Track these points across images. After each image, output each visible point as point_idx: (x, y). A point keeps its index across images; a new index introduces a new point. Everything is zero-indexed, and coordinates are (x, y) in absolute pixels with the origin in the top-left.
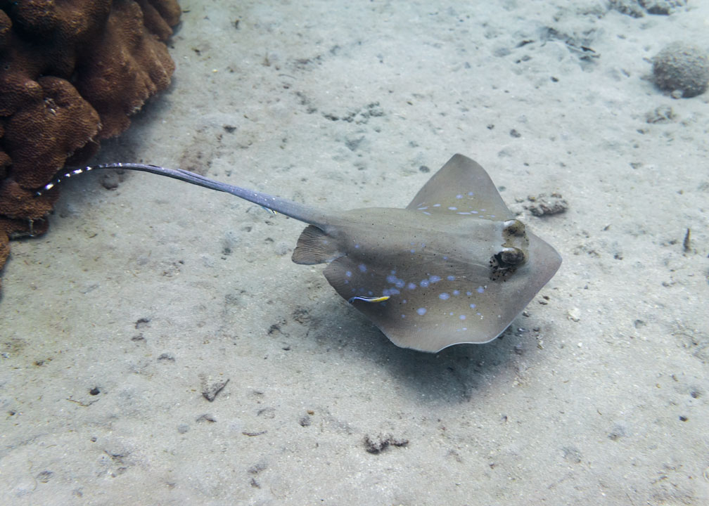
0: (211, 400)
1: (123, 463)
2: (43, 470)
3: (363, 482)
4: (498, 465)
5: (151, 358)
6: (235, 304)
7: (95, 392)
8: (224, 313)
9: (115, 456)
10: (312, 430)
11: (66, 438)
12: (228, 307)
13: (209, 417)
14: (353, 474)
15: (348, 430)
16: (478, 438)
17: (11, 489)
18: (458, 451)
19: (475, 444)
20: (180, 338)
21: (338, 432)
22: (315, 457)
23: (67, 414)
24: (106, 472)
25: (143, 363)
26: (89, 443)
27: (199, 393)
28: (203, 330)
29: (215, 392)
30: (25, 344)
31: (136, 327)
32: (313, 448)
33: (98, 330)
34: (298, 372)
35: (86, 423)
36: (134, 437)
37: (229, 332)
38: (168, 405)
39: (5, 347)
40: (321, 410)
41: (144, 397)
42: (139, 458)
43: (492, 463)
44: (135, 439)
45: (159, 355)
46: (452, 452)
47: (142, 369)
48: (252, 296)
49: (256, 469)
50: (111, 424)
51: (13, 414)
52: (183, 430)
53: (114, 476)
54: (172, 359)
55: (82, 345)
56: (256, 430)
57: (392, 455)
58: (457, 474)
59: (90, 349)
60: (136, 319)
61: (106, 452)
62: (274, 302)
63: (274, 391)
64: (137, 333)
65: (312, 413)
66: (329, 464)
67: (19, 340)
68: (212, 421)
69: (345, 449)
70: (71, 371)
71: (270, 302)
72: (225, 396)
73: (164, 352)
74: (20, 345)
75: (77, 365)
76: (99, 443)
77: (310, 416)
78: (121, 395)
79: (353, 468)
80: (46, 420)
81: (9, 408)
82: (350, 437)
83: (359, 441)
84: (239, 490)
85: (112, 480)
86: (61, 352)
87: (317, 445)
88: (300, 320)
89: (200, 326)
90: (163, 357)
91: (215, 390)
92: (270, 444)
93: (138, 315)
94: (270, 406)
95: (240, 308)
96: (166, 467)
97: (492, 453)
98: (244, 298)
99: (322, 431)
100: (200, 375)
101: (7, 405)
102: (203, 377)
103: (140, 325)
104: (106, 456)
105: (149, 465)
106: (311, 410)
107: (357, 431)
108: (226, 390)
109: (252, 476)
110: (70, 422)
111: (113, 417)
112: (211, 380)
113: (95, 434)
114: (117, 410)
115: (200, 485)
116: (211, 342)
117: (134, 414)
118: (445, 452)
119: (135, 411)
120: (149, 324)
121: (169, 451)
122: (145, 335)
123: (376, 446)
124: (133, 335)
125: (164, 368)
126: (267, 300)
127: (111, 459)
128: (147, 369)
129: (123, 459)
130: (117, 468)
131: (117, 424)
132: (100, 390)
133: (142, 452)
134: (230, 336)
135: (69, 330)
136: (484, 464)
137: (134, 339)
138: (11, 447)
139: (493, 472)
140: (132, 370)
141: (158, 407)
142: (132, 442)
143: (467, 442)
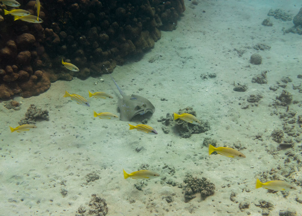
6: (149, 80)
7: (123, 86)
8: (147, 81)
10: (154, 97)
15: (159, 97)
16: (179, 101)
20: (138, 83)
25: (131, 84)
27: (138, 89)
33: (126, 79)
34: (156, 90)
40: (156, 95)
46: (174, 103)
51: (110, 86)
54: (136, 85)
55: (123, 80)
57: (165, 101)
69: (158, 99)
75: (121, 83)
83: (160, 99)
86: (120, 81)
90: (134, 84)
91: (141, 89)
93: (133, 78)
98: (152, 80)
100: (139, 87)
101: (110, 84)
108: (143, 90)
111: (124, 89)
112: (141, 87)
117: (127, 89)
122: (133, 81)
123: (162, 99)
124: (131, 81)
136: (178, 105)
139: (179, 106)
140: (129, 85)
141: (131, 89)
142: (126, 92)
143: (177, 102)
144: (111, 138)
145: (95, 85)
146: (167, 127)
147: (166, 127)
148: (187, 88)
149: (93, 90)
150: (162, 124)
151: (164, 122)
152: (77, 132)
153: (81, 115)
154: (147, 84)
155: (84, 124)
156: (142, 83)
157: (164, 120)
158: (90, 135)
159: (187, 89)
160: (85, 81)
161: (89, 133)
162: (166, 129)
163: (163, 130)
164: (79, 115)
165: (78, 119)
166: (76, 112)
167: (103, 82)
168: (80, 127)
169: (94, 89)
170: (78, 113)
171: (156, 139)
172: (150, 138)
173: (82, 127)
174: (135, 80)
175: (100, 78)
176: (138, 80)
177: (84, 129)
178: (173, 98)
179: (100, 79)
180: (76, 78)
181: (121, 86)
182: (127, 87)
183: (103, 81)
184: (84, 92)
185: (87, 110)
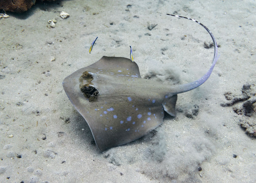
0: (150, 30)
1: (119, 44)
3: (202, 56)
4: (254, 55)
5: (131, 16)
6: (162, 4)
7: (112, 24)
8: (158, 6)
9: (117, 41)
10: (186, 41)
11: (101, 35)
12: (159, 4)
13: (149, 34)
14: (198, 54)
15: (198, 41)
16: (247, 45)
17: (83, 46)
18: (239, 49)
19: (246, 47)
20: (142, 12)
21: (195, 42)
22: (185, 48)
23: (102, 28)
24: (113, 46)
25: (128, 17)
26: (108, 37)
27: (147, 27)
28: (150, 10)
29: (152, 27)
30: (90, 9)
31: (127, 7)
32: (185, 45)
33: (114, 7)
34: (182, 25)
35: (108, 31)
36: (123, 36)
37: (159, 12)
38: (136, 29)
39: (84, 8)
40: (189, 35)
41: (128, 26)
42: (124, 43)
43: (252, 54)
44: (124, 37)
45: (134, 15)
46: (237, 50)
47: (128, 19)
48: (168, 2)
49: (164, 49)
50: (116, 33)
51: (85, 26)
52: (140, 36)
53: (116, 47)
54: (138, 17)
55: (109, 11)
56: (165, 39)
58: (238, 56)
59: (111, 12)
60: (127, 4)
61: (114, 40)
62: (176, 4)
63: (173, 29)
64: (127, 9)
65: (185, 36)
66: (190, 51)
67: (88, 7)
68: (150, 35)
69: (196, 47)
70: (104, 17)
71: (175, 4)
72: (155, 29)
73: (136, 15)
74: (89, 9)
75: (107, 16)
76: (112, 37)
77: (185, 37)
78: (120, 24)
79: (199, 52)
80: (95, 29)
81: (84, 24)
82: (199, 43)
83: (202, 45)
84: (157, 54)
85: (115, 48)
86: (102, 12)
87: (186, 45)
88: (185, 10)
89: (149, 8)
90: (135, 16)
91: (152, 26)
92: (170, 43)
94: (171, 33)
95: (164, 5)
96: (133, 46)
97: (252, 50)
98: (166, 2)
99: (189, 41)
100: (147, 22)
101: (83, 23)
102: (148, 23)
103: (129, 7)
104: (114, 41)
105: (127, 45)
106: (185, 35)
107: (201, 41)
108: (156, 27)
109: (162, 51)
110: (103, 30)
111: (117, 31)
112: (151, 23)
113: (111, 35)
114: (118, 29)
115: (144, 50)
116: (152, 13)
117: (124, 31)
118: (234, 49)
119: (124, 30)
120: (131, 7)
121: (135, 41)
122: (130, 9)
123: (208, 45)
124: (126, 9)
125: (135, 19)
126: (174, 3)
127: (115, 42)
128: (129, 19)
129: (119, 43)
130: (117, 45)
131: (118, 33)
132: (113, 23)
133: (125, 41)
134: (159, 13)
135: (105, 7)
136: (249, 54)
137: (126, 10)
138: (84, 35)
139: (252, 57)
140: (124, 18)
141: (132, 30)
142: (123, 38)
143: (243, 47)
144: (121, 174)
145: (52, 27)
146: (251, 120)
147: (248, 121)
148: (249, 11)
149: (49, 41)
151: (240, 106)
152: (31, 171)
153: (33, 113)
154: (160, 12)
155: (44, 139)
156: (151, 13)
158: (65, 174)
159: (249, 13)
160: (27, 20)
161: (62, 169)
162: (251, 126)
163: (244, 129)
164: (29, 114)
165: (26, 126)
166: (19, 104)
167: (68, 19)
168: (36, 152)
169: (52, 40)
170: (23, 108)
172: (224, 165)
173: (39, 150)
174: (133, 7)
175: (60, 9)
176: (138, 6)
177: (47, 156)
178: (229, 38)
179: (60, 12)
180: (6, 16)
181: (108, 24)
182: (122, 25)
183: (68, 17)
184: (30, 48)
185: (46, 95)
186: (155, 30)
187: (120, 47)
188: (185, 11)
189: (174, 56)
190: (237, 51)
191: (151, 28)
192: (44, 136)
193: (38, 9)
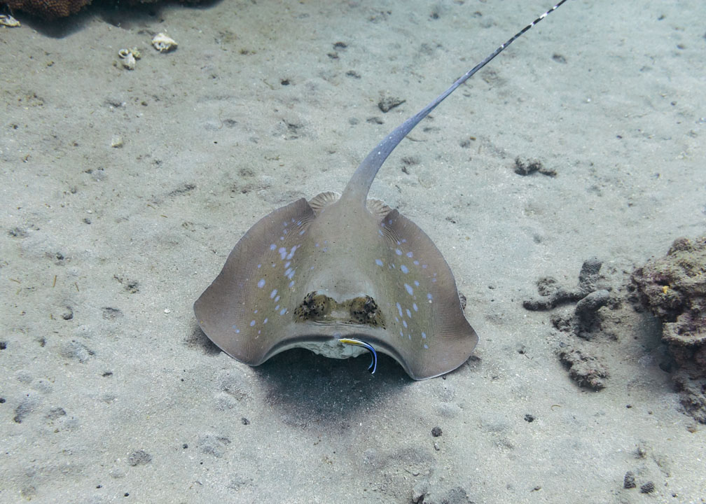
0: (384, 111)
1: (296, 133)
2: (229, 118)
3: (503, 190)
4: (635, 205)
5: (340, 71)
6: (429, 54)
7: (285, 83)
8: (417, 56)
9: (291, 125)
10: (471, 151)
11: (254, 104)
12: (422, 54)
13: (379, 120)
14: (496, 184)
15: (503, 155)
16: (624, 181)
17: (201, 122)
18: (601, 188)
19: (619, 186)
20: (370, 64)
21: (494, 156)
22: (466, 167)
23: (258, 87)
24: (280, 135)
25: (333, 73)
26: (271, 112)
27: (376, 103)
28: (394, 63)
29: (390, 105)
30: (236, 38)
31: (334, 48)
32: (466, 161)
33: (300, 42)
34: (472, 113)
35: (272, 98)
36: (309, 115)
37: (416, 71)
38: (345, 104)
39: (219, 34)
40: (482, 138)
41: (326, 93)
42: (310, 131)
43: (631, 203)
44: (310, 117)
45: (349, 70)
46: (595, 188)
47: (331, 78)
48: (447, 51)
49: (409, 161)
50: (293, 105)
51: (214, 78)
52: (353, 122)
53: (286, 139)
54: (359, 77)
55: (284, 50)
56: (418, 139)
57: (538, 179)
58: (593, 202)
59: (289, 53)
60: (335, 42)
61: (284, 121)
62: (467, 60)
63: (444, 119)
64: (333, 52)
65: (473, 139)
66: (477, 174)
67: (231, 34)
68: (381, 123)
69: (495, 167)
70: (269, 63)
71: (463, 59)
72: (399, 111)
73: (353, 69)
74: (232, 38)
75: (276, 60)
76: (280, 113)
77: (472, 142)
78: (307, 85)
79: (497, 179)
80: (240, 87)
81: (213, 73)
82: (502, 161)
83: (509, 164)
84: (389, 168)
85: (284, 141)
86: (264, 49)
87: (470, 159)
88: (487, 80)
89: (391, 59)
90: (351, 74)
91: (390, 102)
92: (428, 149)
93: (338, 39)
94: (437, 126)
95: (433, 58)
96: (331, 142)
97: (633, 195)
98: (439, 51)
99: (479, 153)
100: (380, 92)
101: (211, 69)
103: (338, 48)
104: (283, 123)
105: (317, 138)
106: (474, 136)
107: (510, 156)
108: (401, 107)
109: (404, 165)
110: (258, 93)
111: (296, 100)
112: (389, 93)
113: (278, 108)
114: (300, 96)
115: (357, 155)
116: (398, 73)
117: (315, 103)
118: (588, 186)
119: (316, 101)
120: (345, 49)
121: (337, 131)
122: (340, 55)
123: (523, 166)
124: (329, 52)
125: (350, 80)
126: (460, 57)
127: (286, 127)
128: (335, 79)
129: (296, 130)
130: (290, 135)
131: (297, 105)
132: (290, 82)
133: (314, 127)
134: (417, 74)
135: (275, 39)
136: (623, 202)
137: (330, 55)
138: (207, 97)
139: (629, 211)
140: (321, 74)
141: (337, 103)
142: (308, 118)
143: (612, 183)
144: (246, 422)
145: (127, 68)
146: (587, 348)
147: (581, 348)
148: (649, 103)
149: (115, 98)
150: (556, 324)
151: (568, 311)
152: (25, 380)
153: (49, 256)
154: (420, 72)
155: (68, 318)
156: (394, 70)
157: (563, 299)
158: (109, 399)
159: (648, 109)
160: (64, 40)
161: (103, 387)
162: (584, 359)
163: (567, 365)
164: (36, 258)
165: (25, 284)
166: (15, 233)
167: (173, 55)
168: (43, 342)
169: (121, 97)
170: (25, 242)
171: (537, 436)
172: (498, 430)
173: (52, 340)
174: (350, 50)
175: (154, 27)
176: (364, 50)
177: (69, 354)
178: (582, 157)
179: (153, 34)
180: (12, 21)
181: (276, 81)
182: (313, 87)
183: (173, 48)
184: (61, 106)
185: (87, 222)
186: (396, 114)
187: (296, 140)
188: (488, 82)
189: (434, 181)
190: (594, 192)
191: (386, 106)
192: (67, 312)
193: (97, 18)
